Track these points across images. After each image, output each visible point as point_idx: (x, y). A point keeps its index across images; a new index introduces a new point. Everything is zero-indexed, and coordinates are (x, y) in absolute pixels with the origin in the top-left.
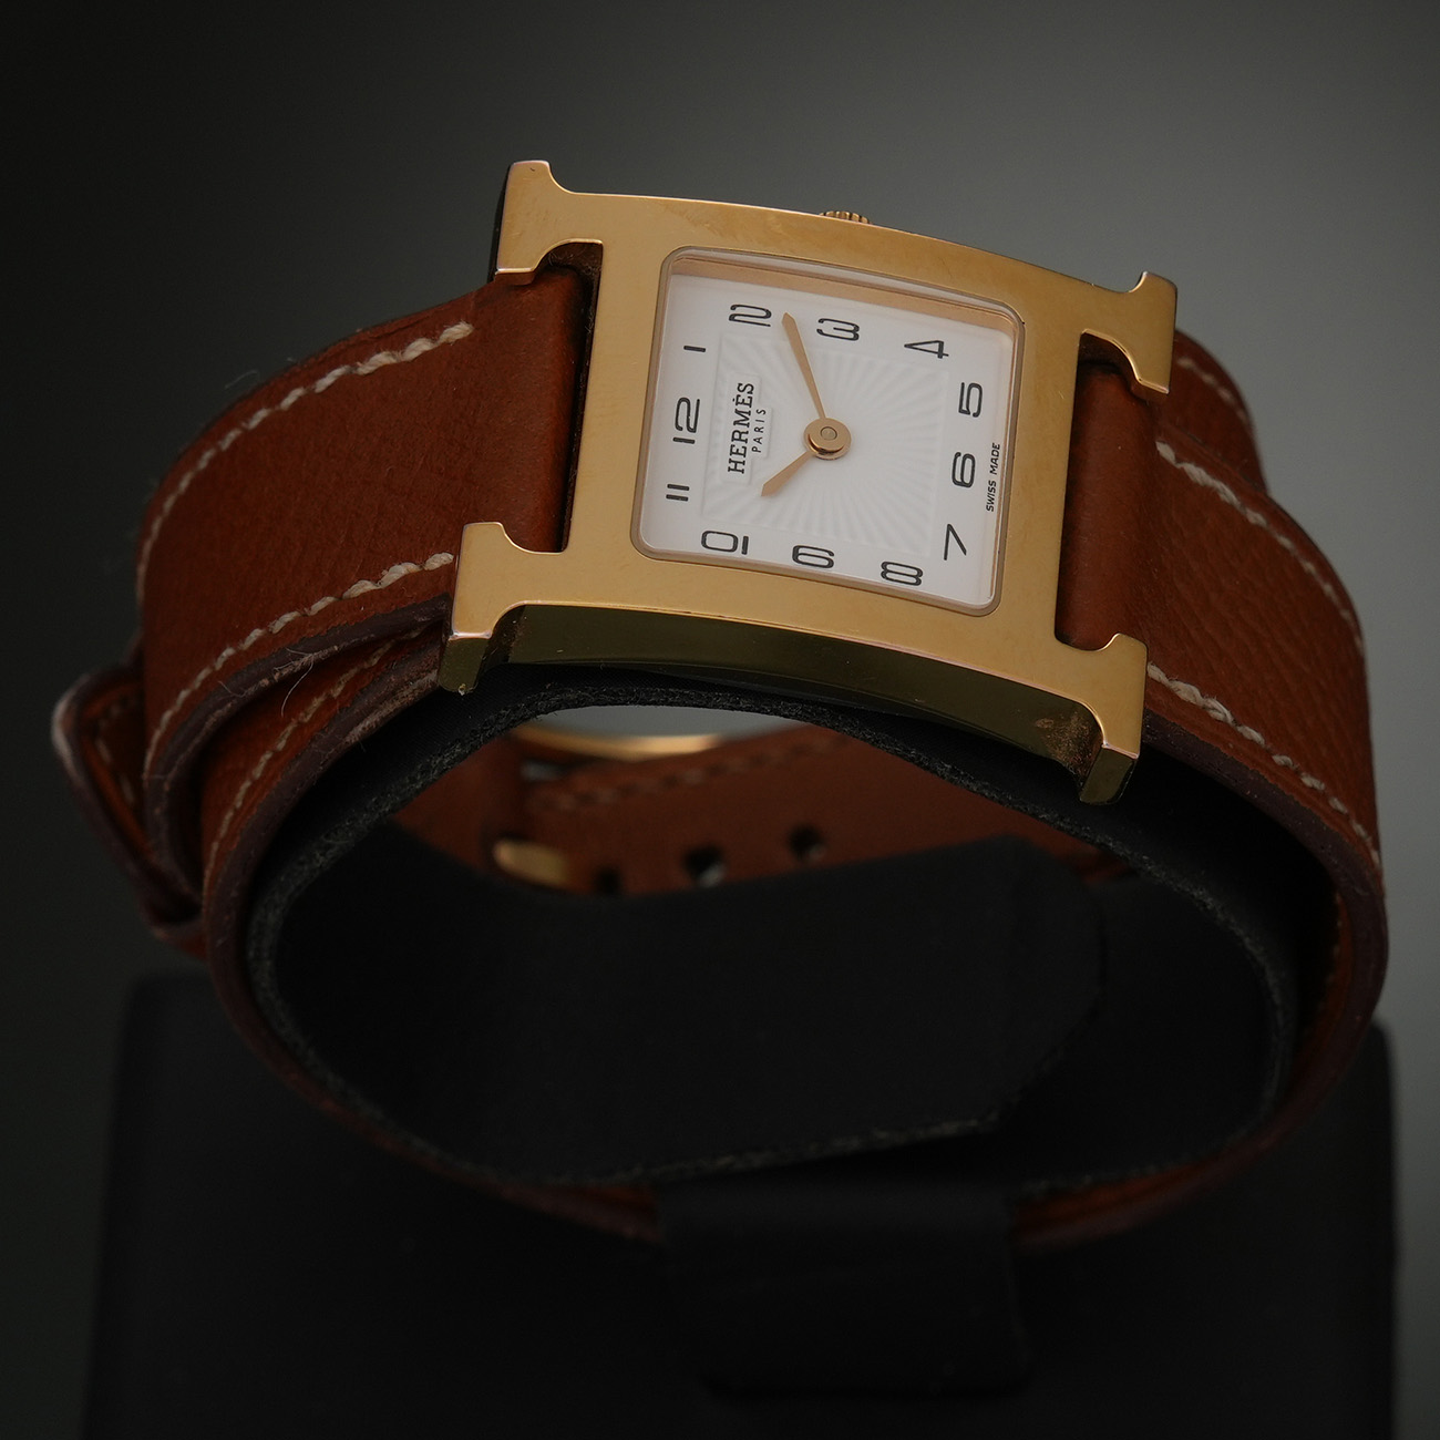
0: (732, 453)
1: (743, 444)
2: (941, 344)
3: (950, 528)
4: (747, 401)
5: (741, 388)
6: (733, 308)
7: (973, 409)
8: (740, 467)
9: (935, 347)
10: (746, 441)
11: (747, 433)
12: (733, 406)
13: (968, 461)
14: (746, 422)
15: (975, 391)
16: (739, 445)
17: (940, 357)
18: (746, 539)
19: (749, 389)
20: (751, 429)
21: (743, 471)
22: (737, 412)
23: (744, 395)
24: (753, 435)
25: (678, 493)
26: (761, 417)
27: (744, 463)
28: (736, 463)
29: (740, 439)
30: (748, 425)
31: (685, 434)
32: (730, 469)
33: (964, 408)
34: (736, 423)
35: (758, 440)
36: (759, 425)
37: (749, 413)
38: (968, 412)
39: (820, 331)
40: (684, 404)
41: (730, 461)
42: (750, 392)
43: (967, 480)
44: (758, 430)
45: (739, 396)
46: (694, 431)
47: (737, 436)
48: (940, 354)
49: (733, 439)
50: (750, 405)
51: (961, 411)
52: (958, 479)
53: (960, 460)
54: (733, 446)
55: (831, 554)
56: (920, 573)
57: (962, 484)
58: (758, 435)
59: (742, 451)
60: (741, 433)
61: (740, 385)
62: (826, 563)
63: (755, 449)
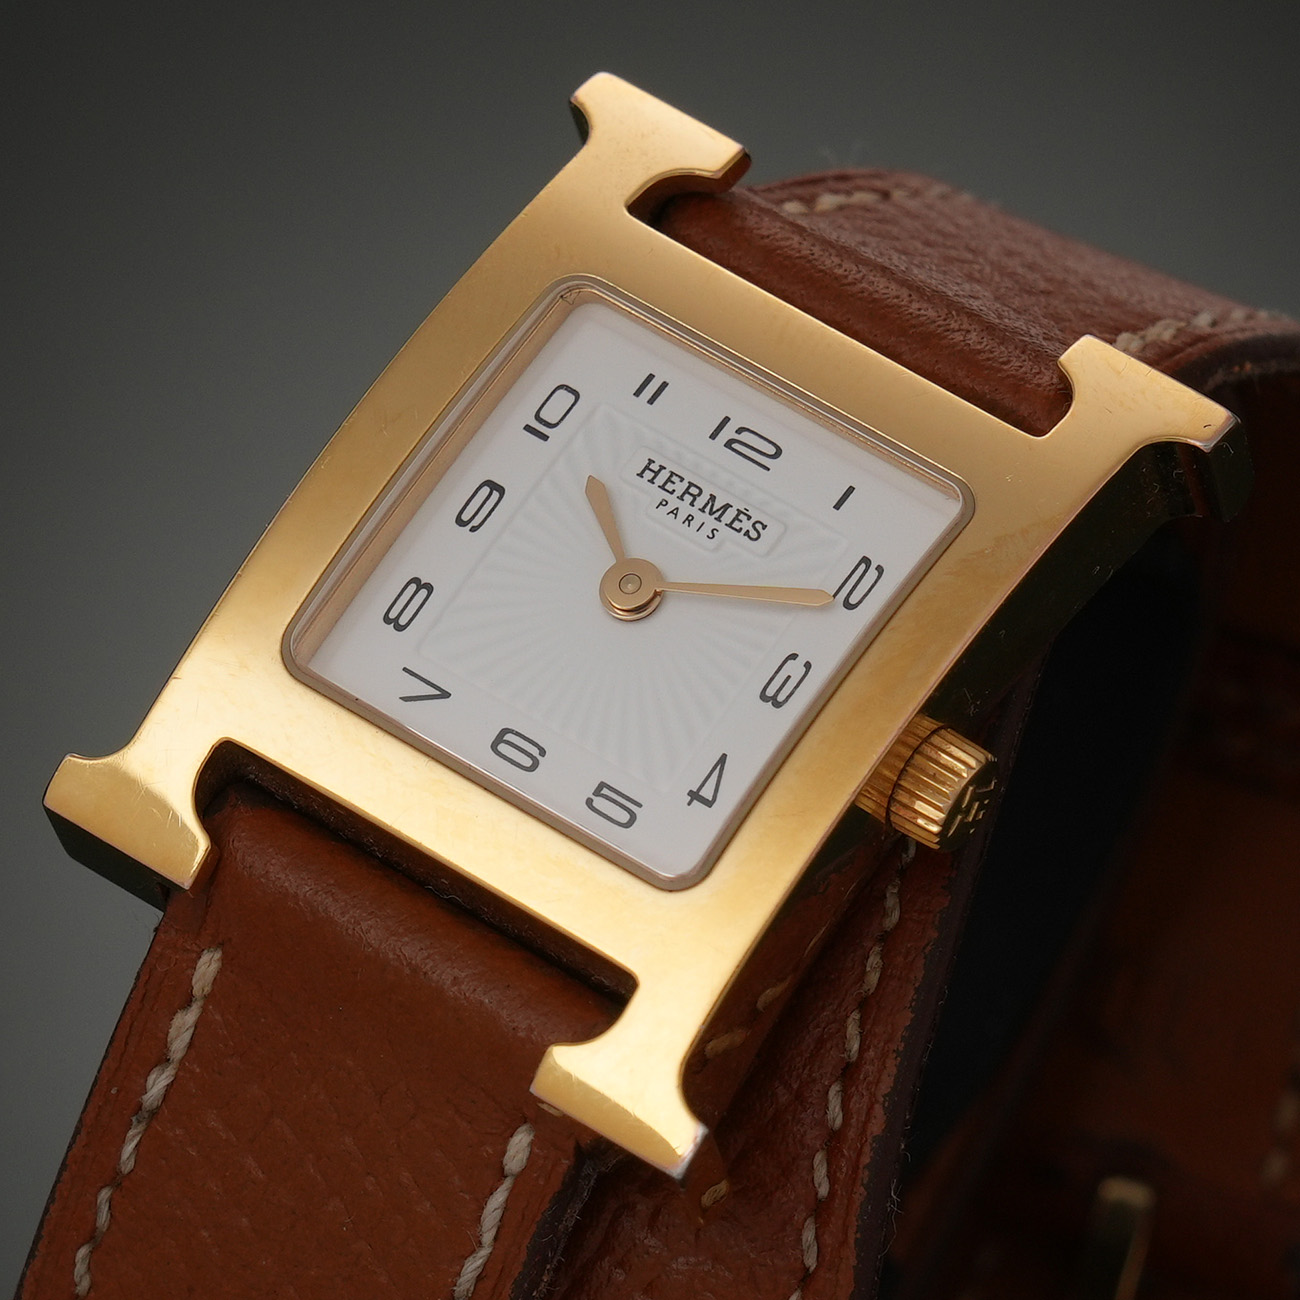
0: (672, 474)
1: (679, 493)
2: (709, 803)
3: (445, 695)
4: (736, 525)
5: (759, 526)
6: (880, 570)
7: (599, 803)
8: (649, 475)
9: (707, 793)
10: (681, 498)
11: (692, 504)
12: (737, 505)
13: (528, 762)
14: (707, 509)
15: (624, 817)
16: (680, 488)
17: (691, 793)
18: (545, 437)
19: (753, 534)
20: (694, 511)
21: (641, 475)
22: (727, 506)
23: (746, 525)
24: (685, 509)
25: (651, 389)
26: (707, 530)
27: (652, 481)
28: (657, 473)
29: (687, 491)
30: (702, 510)
31: (728, 433)
32: (651, 461)
33: (605, 791)
34: (713, 498)
35: (675, 512)
36: (695, 524)
37: (718, 519)
38: (597, 793)
39: (794, 656)
40: (772, 450)
41: (662, 468)
42: (747, 533)
43: (502, 748)
44: (689, 519)
45: (749, 518)
46: (729, 444)
47: (692, 492)
48: (695, 796)
49: (691, 484)
50: (730, 525)
51: (602, 785)
52: (509, 737)
53: (535, 751)
54: (682, 479)
55: (473, 529)
56: (400, 628)
57: (500, 738)
58: (682, 516)
59: (669, 487)
60: (695, 497)
61: (764, 527)
62: (465, 517)
63: (664, 503)
